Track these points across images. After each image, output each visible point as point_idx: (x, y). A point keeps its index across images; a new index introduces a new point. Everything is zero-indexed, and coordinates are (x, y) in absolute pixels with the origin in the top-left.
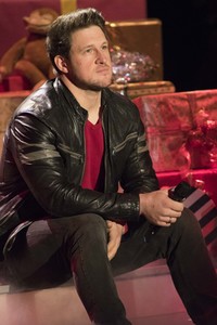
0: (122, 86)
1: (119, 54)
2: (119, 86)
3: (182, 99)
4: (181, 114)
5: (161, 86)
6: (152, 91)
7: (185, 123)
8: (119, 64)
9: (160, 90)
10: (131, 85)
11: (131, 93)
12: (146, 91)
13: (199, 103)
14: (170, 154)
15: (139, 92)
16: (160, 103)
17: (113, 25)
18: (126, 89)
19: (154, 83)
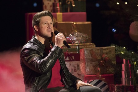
0: (77, 44)
1: (77, 33)
2: (76, 45)
3: (98, 50)
4: (98, 55)
5: (91, 45)
6: (88, 46)
7: (99, 58)
8: (76, 37)
9: (90, 46)
10: (80, 44)
11: (80, 47)
12: (85, 47)
13: (104, 51)
14: (93, 68)
15: (83, 47)
16: (90, 51)
17: (75, 23)
18: (78, 46)
19: (89, 44)
